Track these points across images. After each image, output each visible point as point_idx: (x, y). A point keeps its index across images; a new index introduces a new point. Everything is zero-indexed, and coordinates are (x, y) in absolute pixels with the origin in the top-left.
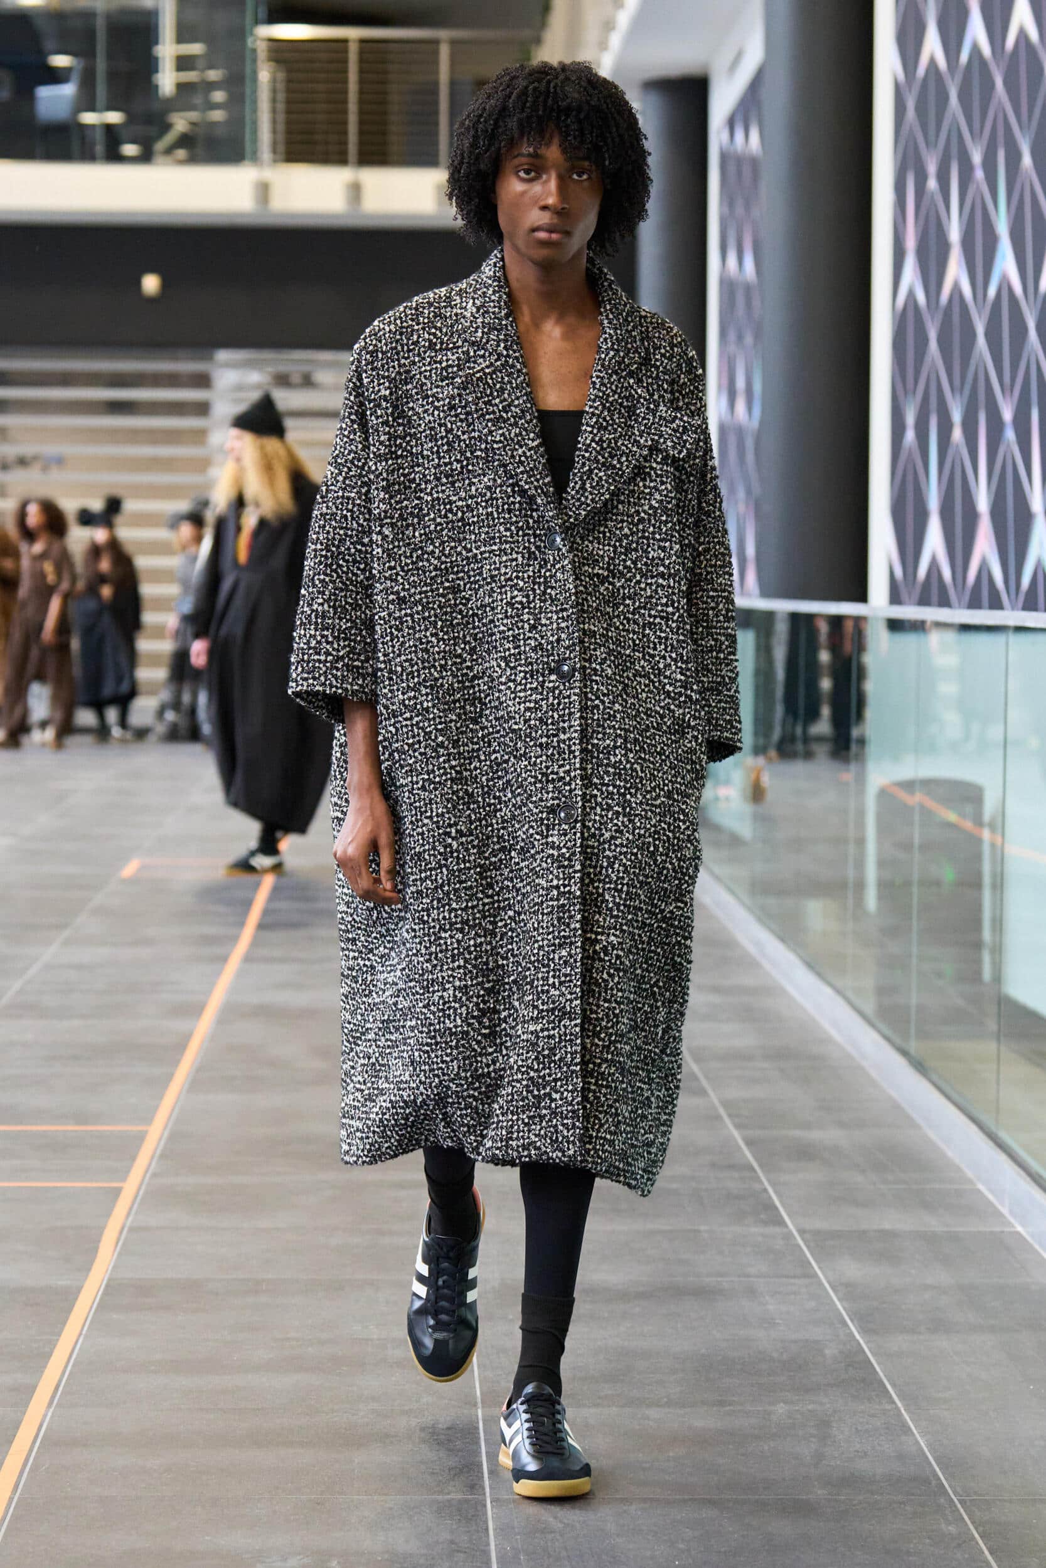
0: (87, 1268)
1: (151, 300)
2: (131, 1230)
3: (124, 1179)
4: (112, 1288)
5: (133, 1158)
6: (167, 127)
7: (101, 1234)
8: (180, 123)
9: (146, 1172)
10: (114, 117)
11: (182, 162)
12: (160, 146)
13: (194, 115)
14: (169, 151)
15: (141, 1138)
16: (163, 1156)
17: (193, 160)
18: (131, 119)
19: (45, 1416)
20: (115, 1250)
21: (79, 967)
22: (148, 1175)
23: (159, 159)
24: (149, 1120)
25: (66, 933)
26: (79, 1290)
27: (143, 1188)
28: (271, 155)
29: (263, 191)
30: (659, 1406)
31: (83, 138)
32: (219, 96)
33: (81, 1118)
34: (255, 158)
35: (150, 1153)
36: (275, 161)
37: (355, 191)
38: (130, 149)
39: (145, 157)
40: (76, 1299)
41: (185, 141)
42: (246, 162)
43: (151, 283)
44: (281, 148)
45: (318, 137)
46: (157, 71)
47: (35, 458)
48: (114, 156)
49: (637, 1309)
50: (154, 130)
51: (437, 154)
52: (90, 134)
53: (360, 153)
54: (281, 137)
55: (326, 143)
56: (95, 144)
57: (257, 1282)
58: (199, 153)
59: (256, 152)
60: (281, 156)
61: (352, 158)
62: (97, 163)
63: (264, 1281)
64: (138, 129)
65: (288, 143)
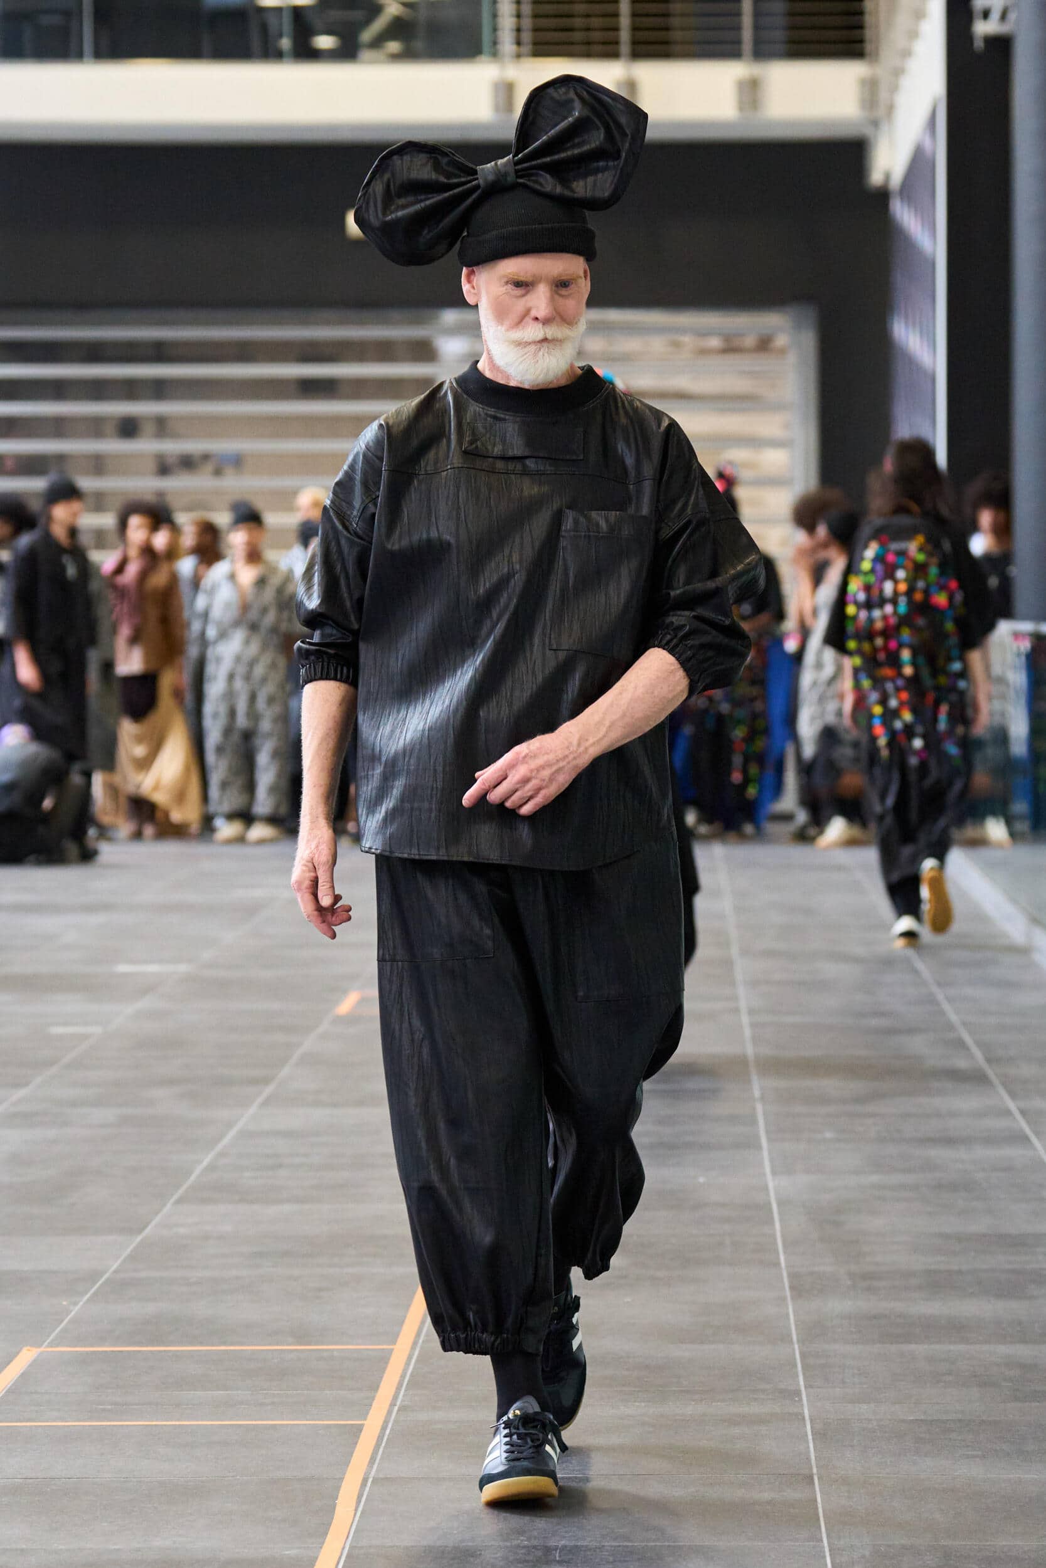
0: (322, 1532)
1: (355, 247)
3: (364, 1416)
5: (375, 1387)
6: (377, 10)
7: (338, 1488)
8: (392, 5)
9: (393, 1404)
11: (396, 58)
12: (367, 35)
14: (377, 43)
15: (383, 1360)
16: (414, 1384)
17: (408, 55)
20: (356, 1510)
21: (288, 1134)
22: (396, 1408)
23: (365, 54)
24: (393, 1338)
25: (269, 1090)
27: (390, 1426)
28: (514, 47)
29: (507, 94)
31: (264, 28)
33: (302, 1335)
34: (495, 54)
35: (397, 1379)
36: (519, 56)
38: (325, 42)
39: (347, 52)
41: (400, 29)
42: (483, 58)
44: (527, 36)
45: (578, 22)
47: (206, 457)
48: (306, 53)
50: (358, 15)
51: (738, 42)
52: (272, 21)
53: (635, 43)
54: (527, 23)
55: (588, 29)
56: (281, 36)
57: (548, 1550)
58: (419, 45)
59: (495, 43)
60: (527, 49)
61: (625, 47)
62: (284, 60)
63: (556, 1548)
64: (336, 15)
65: (536, 30)
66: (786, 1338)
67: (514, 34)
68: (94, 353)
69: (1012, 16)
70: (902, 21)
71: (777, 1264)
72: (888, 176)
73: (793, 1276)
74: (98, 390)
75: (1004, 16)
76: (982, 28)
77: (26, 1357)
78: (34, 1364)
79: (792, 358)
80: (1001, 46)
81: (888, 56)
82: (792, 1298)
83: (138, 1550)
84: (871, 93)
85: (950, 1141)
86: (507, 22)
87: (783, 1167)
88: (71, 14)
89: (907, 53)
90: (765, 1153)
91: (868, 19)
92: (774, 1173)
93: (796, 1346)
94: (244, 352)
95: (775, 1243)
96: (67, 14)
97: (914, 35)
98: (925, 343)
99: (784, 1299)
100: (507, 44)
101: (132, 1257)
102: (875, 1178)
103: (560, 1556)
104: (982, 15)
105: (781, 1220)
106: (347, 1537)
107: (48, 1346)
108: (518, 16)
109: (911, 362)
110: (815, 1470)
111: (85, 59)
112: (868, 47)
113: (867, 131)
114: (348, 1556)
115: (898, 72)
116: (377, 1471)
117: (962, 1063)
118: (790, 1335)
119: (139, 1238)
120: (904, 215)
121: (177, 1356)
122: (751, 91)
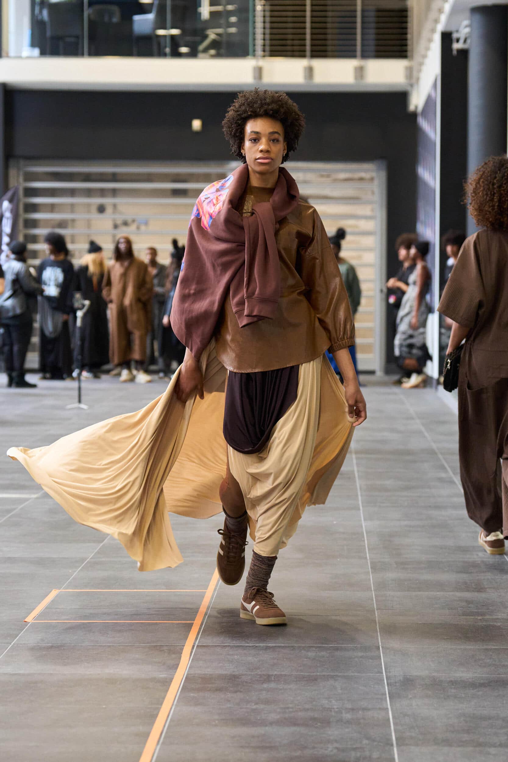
0: (175, 668)
1: (197, 133)
2: (198, 646)
3: (194, 619)
4: (189, 679)
5: (198, 608)
6: (206, 37)
7: (182, 649)
8: (212, 35)
10: (175, 32)
11: (213, 56)
12: (201, 47)
13: (220, 31)
14: (205, 50)
15: (202, 596)
17: (218, 55)
18: (184, 32)
19: (155, 750)
20: (190, 658)
22: (207, 616)
23: (201, 55)
24: (206, 587)
26: (171, 680)
27: (204, 624)
28: (262, 53)
29: (259, 72)
30: (495, 747)
31: (159, 44)
32: (233, 19)
33: (168, 585)
34: (254, 55)
35: (207, 605)
36: (264, 56)
37: (310, 71)
38: (184, 50)
39: (193, 54)
40: (170, 685)
41: (215, 45)
42: (249, 57)
43: (197, 124)
44: (268, 48)
45: (289, 42)
46: (200, 6)
47: (133, 221)
48: (176, 54)
49: (480, 693)
50: (198, 39)
51: (355, 51)
52: (162, 41)
53: (312, 51)
54: (268, 42)
55: (293, 45)
56: (165, 47)
57: (269, 676)
58: (222, 51)
59: (254, 51)
60: (267, 53)
61: (308, 53)
62: (167, 57)
63: (272, 675)
64: (188, 38)
65: (271, 45)
66: (369, 589)
67: (262, 47)
68: (87, 178)
69: (469, 41)
70: (423, 43)
71: (366, 558)
72: (416, 107)
73: (371, 563)
74: (89, 193)
75: (465, 41)
76: (456, 46)
77: (54, 593)
78: (57, 596)
79: (376, 182)
80: (464, 53)
81: (417, 57)
82: (372, 573)
83: (99, 674)
84: (410, 73)
85: (437, 507)
86: (259, 42)
87: (369, 518)
88: (79, 37)
89: (425, 56)
90: (361, 511)
91: (409, 42)
92: (365, 520)
93: (373, 592)
94: (149, 178)
95: (365, 549)
96: (77, 37)
97: (428, 49)
98: (431, 176)
99: (369, 572)
100: (259, 52)
101: (98, 553)
102: (406, 523)
103: (274, 678)
104: (455, 41)
105: (367, 540)
106: (186, 669)
107: (63, 589)
108: (264, 40)
109: (426, 184)
110: (380, 644)
111: (85, 56)
112: (409, 54)
113: (409, 88)
114: (186, 678)
115: (421, 64)
116: (199, 642)
117: (443, 475)
118: (371, 588)
119: (102, 544)
120: (423, 123)
121: (117, 594)
122: (360, 72)
